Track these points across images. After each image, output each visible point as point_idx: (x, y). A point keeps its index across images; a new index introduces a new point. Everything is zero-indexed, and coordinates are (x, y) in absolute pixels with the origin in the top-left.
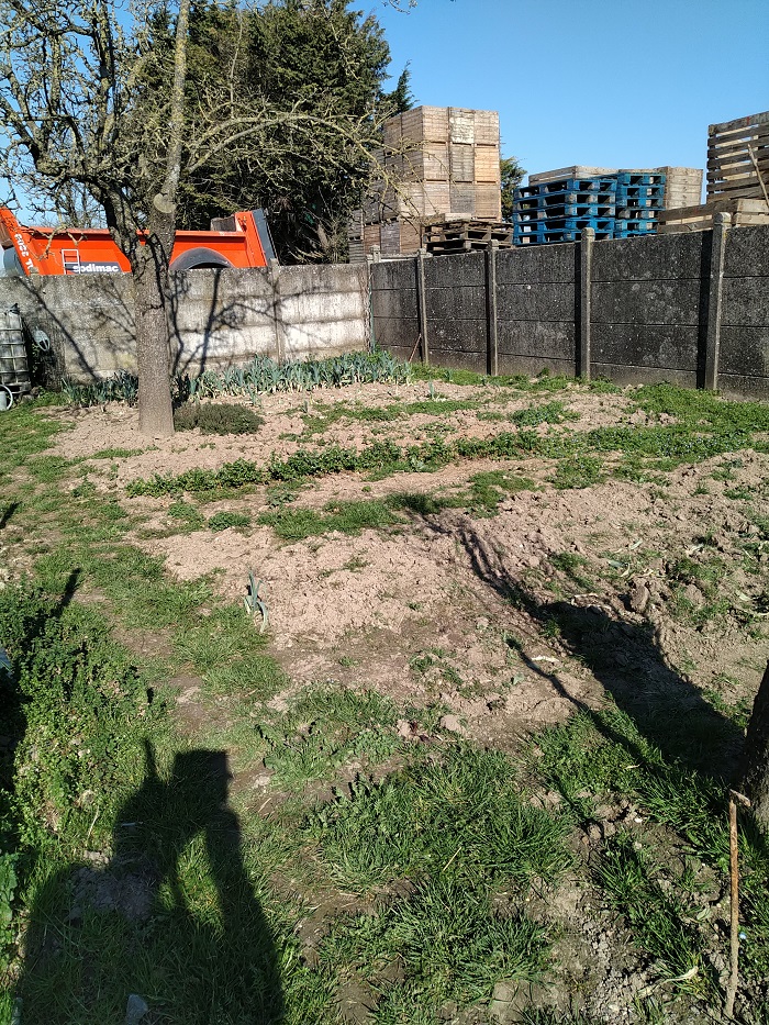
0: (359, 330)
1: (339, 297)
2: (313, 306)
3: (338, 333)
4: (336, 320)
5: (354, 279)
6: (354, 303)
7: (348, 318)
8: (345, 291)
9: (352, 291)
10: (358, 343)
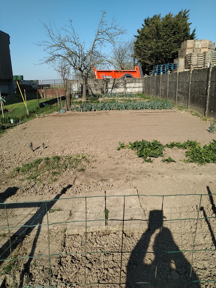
0: (141, 90)
1: (138, 83)
2: (132, 85)
3: (137, 90)
4: (137, 88)
5: (141, 80)
6: (141, 85)
7: (139, 87)
8: (139, 82)
9: (140, 82)
10: (141, 92)
